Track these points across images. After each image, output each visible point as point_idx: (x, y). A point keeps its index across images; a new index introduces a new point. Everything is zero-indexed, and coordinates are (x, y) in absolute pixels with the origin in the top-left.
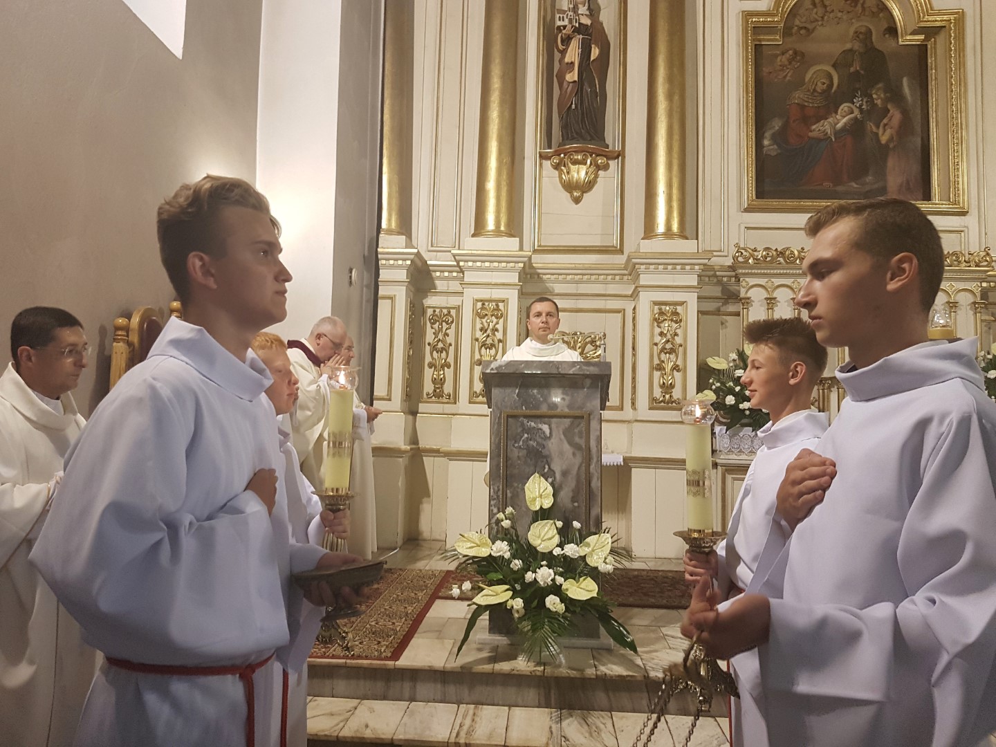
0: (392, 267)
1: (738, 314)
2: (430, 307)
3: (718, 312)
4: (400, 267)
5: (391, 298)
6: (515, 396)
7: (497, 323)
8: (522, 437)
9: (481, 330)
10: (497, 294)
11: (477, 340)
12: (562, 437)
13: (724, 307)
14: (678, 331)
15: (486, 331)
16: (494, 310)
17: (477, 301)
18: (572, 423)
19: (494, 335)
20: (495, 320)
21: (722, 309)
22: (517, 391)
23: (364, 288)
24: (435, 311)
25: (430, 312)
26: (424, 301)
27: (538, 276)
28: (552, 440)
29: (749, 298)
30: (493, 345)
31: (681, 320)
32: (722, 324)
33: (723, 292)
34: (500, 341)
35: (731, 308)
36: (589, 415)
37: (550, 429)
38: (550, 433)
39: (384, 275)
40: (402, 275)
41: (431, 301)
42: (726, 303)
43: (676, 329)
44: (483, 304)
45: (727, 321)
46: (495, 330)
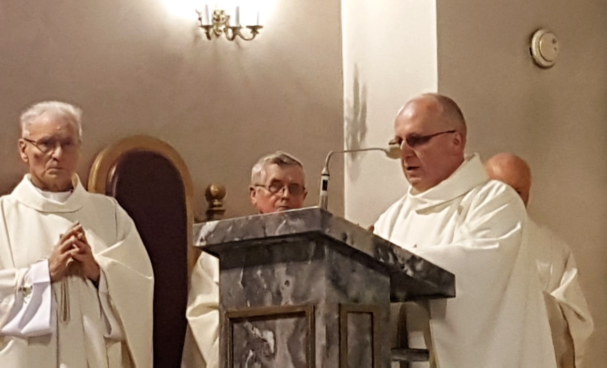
6: (240, 283)
8: (247, 356)
12: (287, 352)
18: (297, 325)
22: (242, 273)
28: (278, 359)
36: (315, 308)
37: (275, 338)
38: (275, 347)
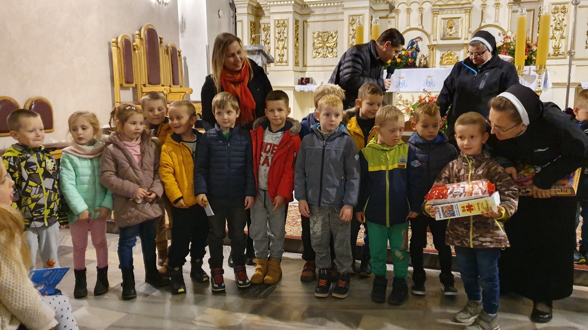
0: (240, 7)
1: (394, 18)
2: (262, 24)
3: (387, 17)
4: (244, 7)
5: (241, 21)
7: (284, 29)
9: (278, 33)
10: (284, 17)
11: (276, 38)
13: (390, 14)
15: (280, 33)
16: (283, 24)
17: (276, 20)
19: (283, 35)
20: (283, 28)
21: (389, 15)
23: (231, 18)
24: (265, 26)
25: (263, 26)
26: (260, 21)
27: (308, 6)
29: (398, 10)
30: (283, 40)
32: (389, 22)
33: (390, 6)
34: (285, 38)
35: (393, 14)
39: (238, 11)
40: (245, 10)
41: (263, 21)
42: (391, 12)
44: (278, 22)
45: (391, 21)
46: (283, 33)
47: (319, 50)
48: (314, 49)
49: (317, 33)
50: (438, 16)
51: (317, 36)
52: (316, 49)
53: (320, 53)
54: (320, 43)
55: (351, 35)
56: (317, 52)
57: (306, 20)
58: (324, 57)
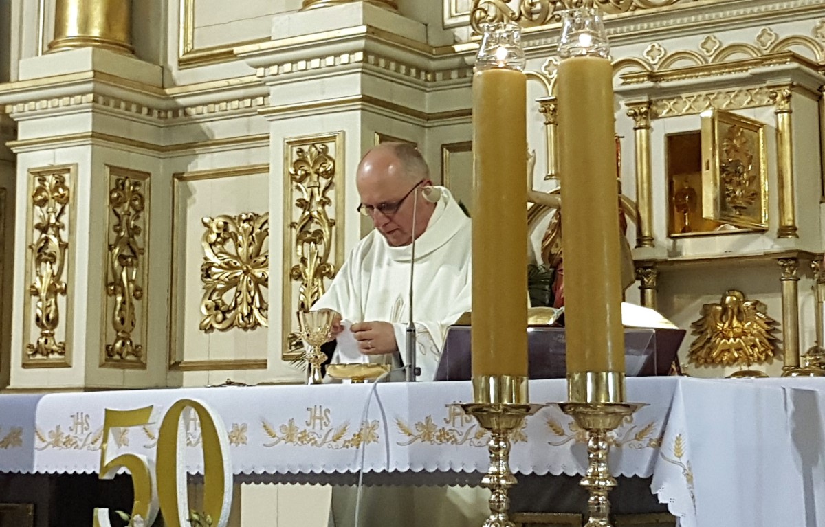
7: (62, 211)
9: (38, 227)
11: (32, 247)
14: (330, 194)
15: (45, 229)
16: (57, 187)
20: (58, 208)
27: (186, 114)
30: (52, 259)
31: (333, 172)
34: (64, 247)
43: (326, 189)
44: (42, 180)
46: (58, 227)
47: (228, 298)
48: (210, 291)
49: (221, 224)
50: (653, 124)
51: (218, 235)
52: (217, 293)
53: (229, 311)
54: (230, 267)
55: (293, 225)
56: (217, 308)
57: (180, 171)
58: (245, 329)
